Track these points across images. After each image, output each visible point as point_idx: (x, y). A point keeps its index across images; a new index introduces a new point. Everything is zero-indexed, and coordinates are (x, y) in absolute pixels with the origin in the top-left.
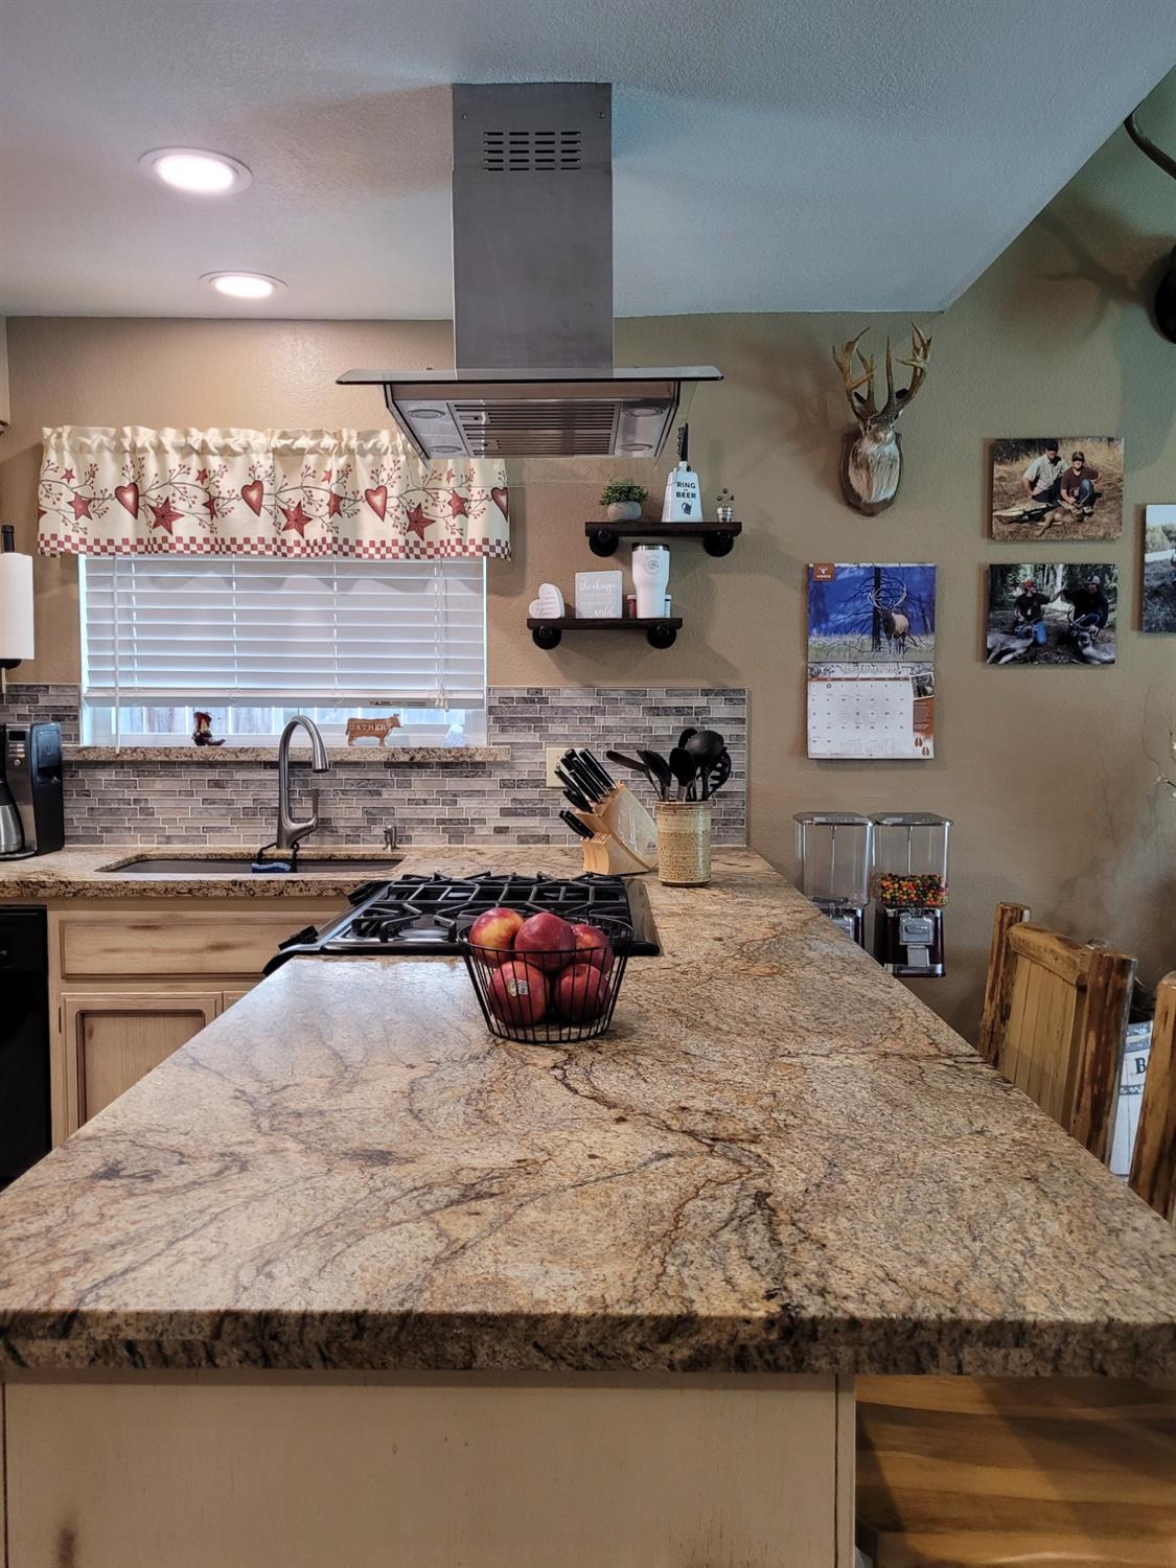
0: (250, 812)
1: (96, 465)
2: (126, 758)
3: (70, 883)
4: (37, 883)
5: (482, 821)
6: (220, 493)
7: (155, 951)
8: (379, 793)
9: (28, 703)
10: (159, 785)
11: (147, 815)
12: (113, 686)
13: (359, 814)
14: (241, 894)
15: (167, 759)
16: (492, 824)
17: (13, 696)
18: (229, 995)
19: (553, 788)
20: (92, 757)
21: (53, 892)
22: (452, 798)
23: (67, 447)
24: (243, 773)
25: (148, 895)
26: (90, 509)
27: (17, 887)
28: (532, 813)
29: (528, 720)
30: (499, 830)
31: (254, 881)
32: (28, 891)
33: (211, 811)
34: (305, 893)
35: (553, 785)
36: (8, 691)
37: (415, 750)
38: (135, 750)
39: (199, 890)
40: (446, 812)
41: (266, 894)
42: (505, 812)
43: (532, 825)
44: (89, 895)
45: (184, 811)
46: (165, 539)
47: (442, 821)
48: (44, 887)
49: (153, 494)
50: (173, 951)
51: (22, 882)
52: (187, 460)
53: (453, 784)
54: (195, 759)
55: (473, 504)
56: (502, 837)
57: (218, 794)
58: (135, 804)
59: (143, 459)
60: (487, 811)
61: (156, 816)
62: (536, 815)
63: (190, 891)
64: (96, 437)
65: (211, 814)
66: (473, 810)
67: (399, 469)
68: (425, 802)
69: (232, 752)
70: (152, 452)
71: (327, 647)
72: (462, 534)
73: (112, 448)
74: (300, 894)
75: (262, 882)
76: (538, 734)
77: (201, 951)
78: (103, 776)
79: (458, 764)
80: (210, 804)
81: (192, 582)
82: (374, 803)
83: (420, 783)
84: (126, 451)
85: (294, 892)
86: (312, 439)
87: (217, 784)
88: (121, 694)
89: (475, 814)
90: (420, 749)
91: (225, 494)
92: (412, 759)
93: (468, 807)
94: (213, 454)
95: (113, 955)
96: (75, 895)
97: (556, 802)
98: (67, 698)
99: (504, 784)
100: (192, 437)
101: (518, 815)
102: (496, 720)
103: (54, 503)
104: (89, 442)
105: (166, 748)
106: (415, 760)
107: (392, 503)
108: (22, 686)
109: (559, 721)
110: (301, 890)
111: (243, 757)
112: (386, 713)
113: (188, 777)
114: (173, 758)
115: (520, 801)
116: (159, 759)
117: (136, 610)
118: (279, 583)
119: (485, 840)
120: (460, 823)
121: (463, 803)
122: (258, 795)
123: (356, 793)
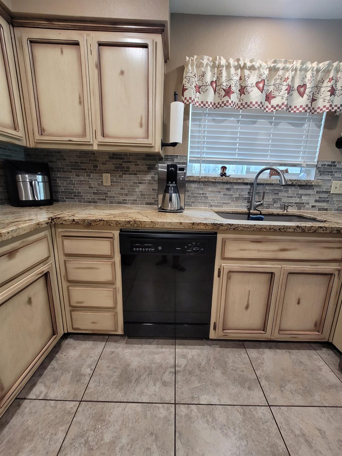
0: (237, 198)
1: (205, 72)
2: (202, 180)
3: (233, 224)
4: (220, 224)
5: (308, 203)
6: (248, 84)
7: (259, 250)
8: (278, 194)
9: (171, 161)
10: (210, 189)
11: (205, 198)
12: (200, 156)
13: (271, 200)
14: (299, 231)
15: (215, 181)
16: (311, 205)
17: (166, 158)
18: (285, 267)
19: (332, 194)
20: (192, 179)
21: (225, 228)
22: (300, 196)
23: (195, 64)
24: (236, 186)
25: (263, 230)
26: (200, 90)
27: (212, 226)
28: (324, 201)
29: (329, 172)
30: (313, 206)
31: (306, 226)
32: (216, 227)
33: (225, 198)
34: (325, 232)
35: (332, 193)
36: (164, 157)
37: (294, 180)
38: (205, 177)
39: (283, 229)
40: (298, 200)
41: (310, 231)
42: (316, 201)
43: (323, 205)
44: (239, 229)
45: (217, 197)
46: (228, 101)
47: (296, 203)
48: (222, 226)
49: (225, 84)
50: (266, 251)
51: (214, 224)
52: (237, 71)
53: (301, 191)
54: (224, 181)
55: (337, 92)
56: (313, 208)
57: (228, 193)
58: (202, 195)
59: (222, 70)
60: (310, 200)
61: (208, 199)
62: (325, 202)
63: (280, 229)
64: (206, 60)
65: (225, 199)
66: (306, 200)
67: (314, 76)
68: (292, 197)
69: (236, 179)
70: (225, 68)
71: (267, 145)
72: (332, 103)
73: (211, 65)
74: (323, 232)
75: (309, 227)
76: (331, 176)
77: (277, 251)
78: (193, 185)
79: (306, 185)
80: (225, 196)
81: (226, 121)
82: (276, 197)
83: (291, 191)
84: (216, 66)
85: (321, 231)
86: (283, 64)
87: (228, 189)
88: (202, 159)
89: (306, 201)
90: (296, 180)
91: (250, 85)
92: (292, 183)
93: (304, 199)
94: (247, 70)
95: (243, 252)
96: (234, 229)
97: (332, 198)
98: (184, 160)
99: (317, 192)
100: (240, 61)
101: (319, 202)
102: (319, 171)
103: (191, 85)
104: (204, 62)
105: (215, 177)
106: (293, 184)
107: (307, 91)
108: (169, 155)
109: (339, 172)
110: (323, 230)
111: (239, 181)
112: (283, 168)
113: (220, 186)
114: (217, 181)
115: (321, 198)
116: (213, 181)
117: (207, 131)
118: (255, 123)
119: (308, 209)
120: (301, 204)
121: (303, 198)
122: (240, 193)
123: (271, 193)
